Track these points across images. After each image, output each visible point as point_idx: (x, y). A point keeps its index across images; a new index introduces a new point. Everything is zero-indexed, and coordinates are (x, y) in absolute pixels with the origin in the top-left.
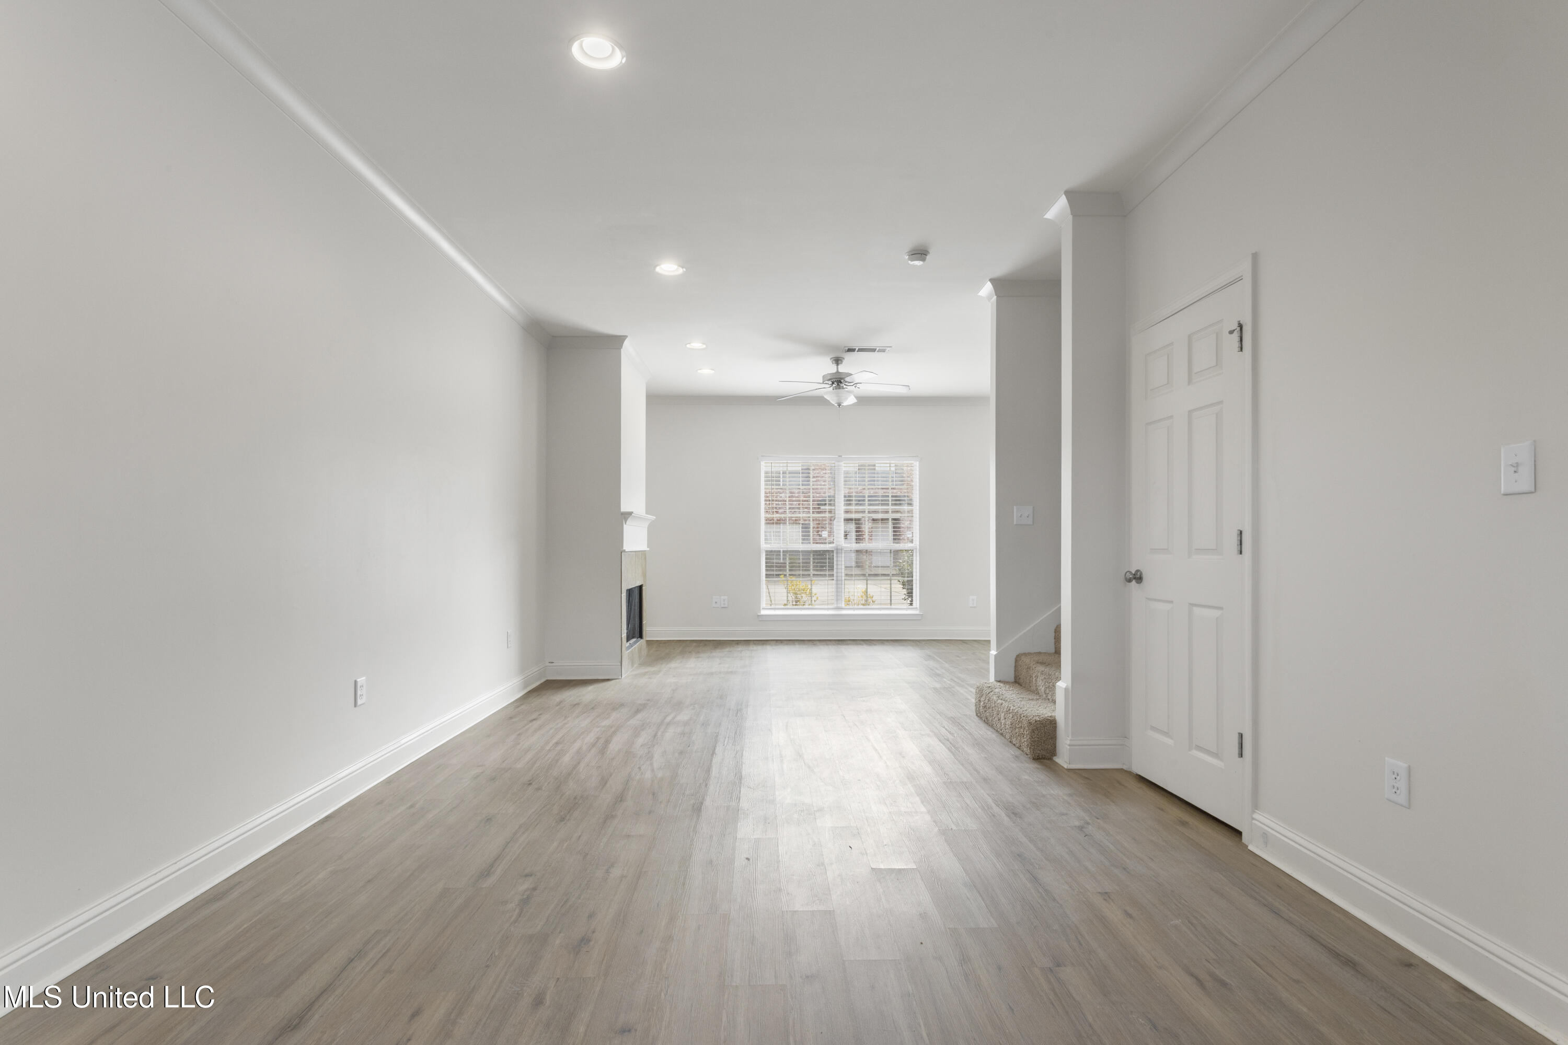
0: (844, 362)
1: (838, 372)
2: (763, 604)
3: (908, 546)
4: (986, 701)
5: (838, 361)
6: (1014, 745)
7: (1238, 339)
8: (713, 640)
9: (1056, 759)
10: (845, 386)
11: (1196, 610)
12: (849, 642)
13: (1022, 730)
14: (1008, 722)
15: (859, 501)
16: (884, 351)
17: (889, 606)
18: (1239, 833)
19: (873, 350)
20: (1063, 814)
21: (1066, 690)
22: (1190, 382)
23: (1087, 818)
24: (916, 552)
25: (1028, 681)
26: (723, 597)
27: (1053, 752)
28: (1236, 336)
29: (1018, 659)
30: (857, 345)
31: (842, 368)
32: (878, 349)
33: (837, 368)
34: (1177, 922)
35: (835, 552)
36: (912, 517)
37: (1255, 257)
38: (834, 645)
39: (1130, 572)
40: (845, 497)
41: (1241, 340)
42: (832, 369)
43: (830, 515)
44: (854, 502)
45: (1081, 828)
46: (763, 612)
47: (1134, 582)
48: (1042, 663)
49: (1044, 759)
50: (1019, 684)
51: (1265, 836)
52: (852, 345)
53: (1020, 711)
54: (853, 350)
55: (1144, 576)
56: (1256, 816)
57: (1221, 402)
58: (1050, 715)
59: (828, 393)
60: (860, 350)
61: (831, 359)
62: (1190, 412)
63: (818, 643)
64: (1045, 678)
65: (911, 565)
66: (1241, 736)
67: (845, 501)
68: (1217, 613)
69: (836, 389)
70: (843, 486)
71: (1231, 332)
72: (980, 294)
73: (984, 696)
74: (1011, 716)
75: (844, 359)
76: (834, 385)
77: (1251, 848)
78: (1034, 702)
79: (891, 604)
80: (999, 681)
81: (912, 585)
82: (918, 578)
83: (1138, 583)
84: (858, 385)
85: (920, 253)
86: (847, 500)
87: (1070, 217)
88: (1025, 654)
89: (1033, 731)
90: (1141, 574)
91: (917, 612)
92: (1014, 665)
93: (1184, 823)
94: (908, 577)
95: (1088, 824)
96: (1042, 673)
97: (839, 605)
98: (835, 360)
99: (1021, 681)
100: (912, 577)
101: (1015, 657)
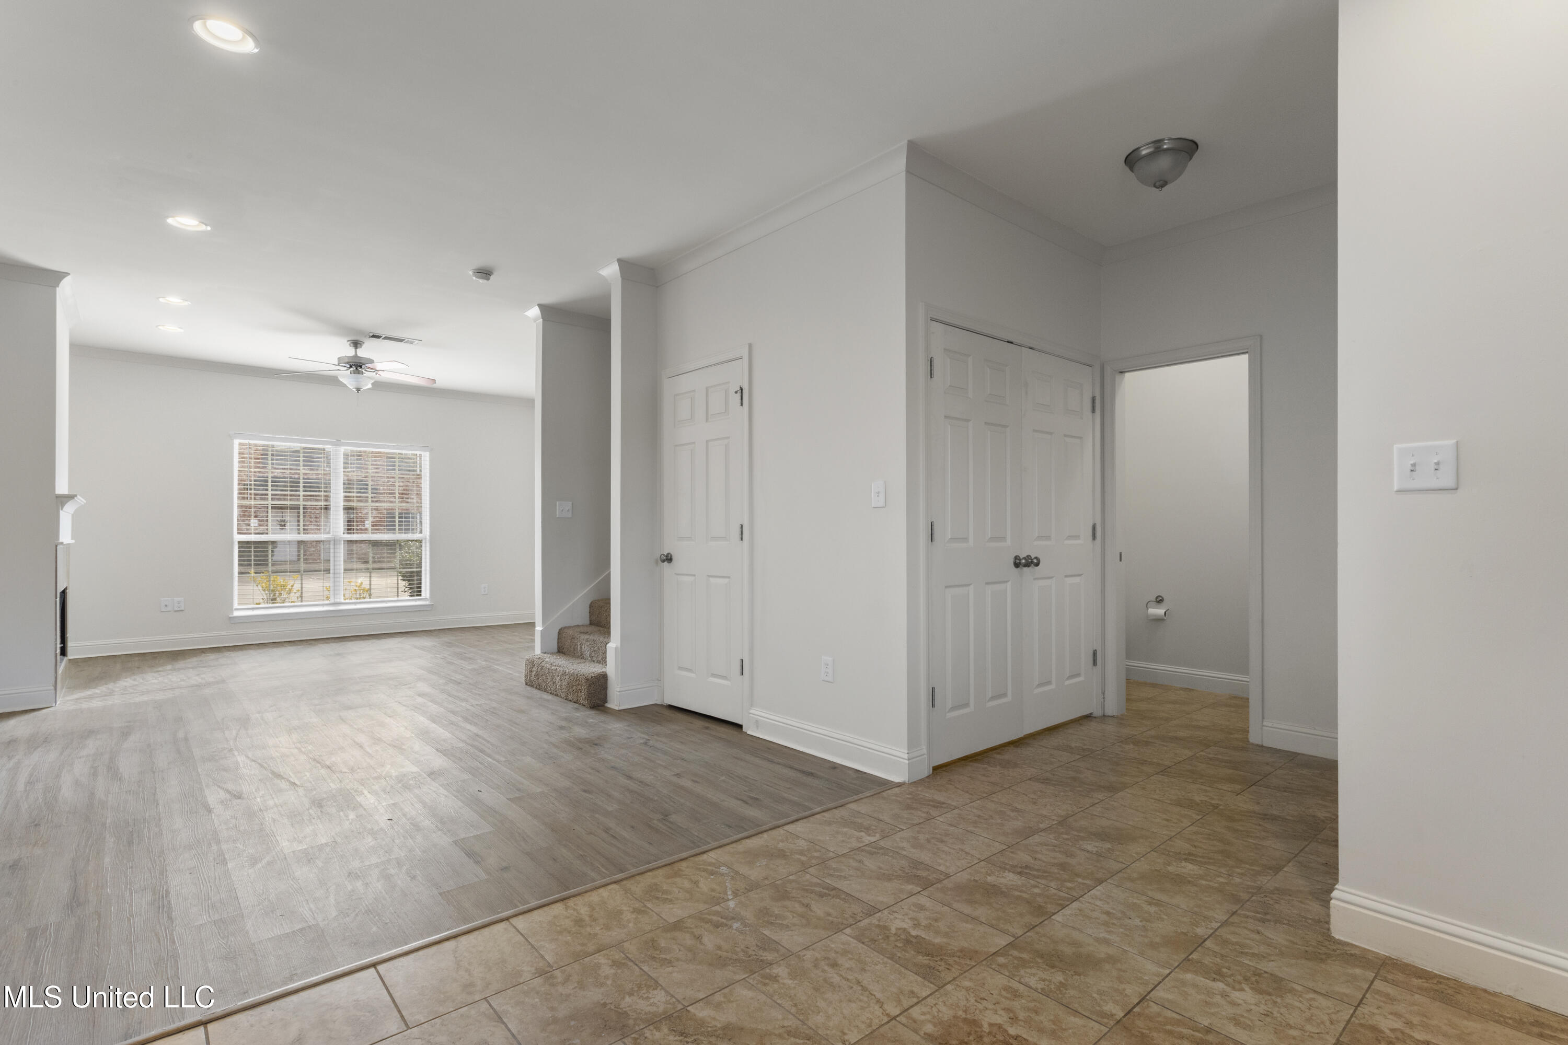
0: (364, 346)
1: (356, 356)
2: (236, 606)
3: (417, 536)
4: (539, 670)
5: (356, 344)
6: (570, 701)
7: (740, 398)
8: (163, 652)
9: (608, 705)
10: (364, 372)
11: (712, 580)
12: (352, 638)
13: (579, 686)
14: (565, 683)
15: (361, 489)
16: (412, 343)
17: (396, 598)
18: (740, 727)
19: (401, 340)
20: (629, 738)
21: (616, 648)
22: (707, 420)
23: (647, 737)
24: (426, 542)
25: (572, 649)
26: (177, 599)
27: (605, 700)
28: (739, 394)
29: (561, 632)
30: (384, 333)
31: (362, 353)
32: (407, 340)
33: (356, 352)
34: (723, 778)
35: (332, 543)
36: (421, 507)
37: (750, 346)
38: (334, 642)
39: (664, 555)
40: (344, 484)
41: (742, 399)
42: (350, 352)
43: (325, 503)
44: (355, 491)
45: (645, 744)
46: (236, 614)
47: (666, 562)
48: (586, 633)
49: (599, 706)
50: (562, 653)
51: (757, 723)
52: (377, 332)
53: (576, 672)
54: (378, 337)
55: (674, 558)
56: (752, 711)
57: (728, 438)
58: (601, 671)
59: (346, 376)
60: (386, 338)
61: (348, 341)
62: (707, 441)
63: (313, 642)
64: (590, 644)
65: (419, 556)
66: (742, 660)
67: (344, 488)
68: (726, 580)
69: (354, 373)
70: (342, 473)
71: (736, 392)
72: (526, 313)
73: (536, 666)
74: (567, 677)
75: (363, 343)
76: (352, 369)
77: (748, 733)
78: (583, 665)
79: (398, 596)
80: (545, 653)
81: (421, 576)
82: (428, 568)
83: (668, 562)
84: (380, 373)
85: (485, 273)
86: (347, 488)
87: (620, 279)
88: (565, 628)
89: (590, 685)
90: (671, 556)
91: (427, 603)
92: (557, 637)
93: (707, 728)
94: (417, 568)
95: (649, 740)
96: (587, 640)
97: (338, 601)
98: (353, 343)
99: (565, 650)
100: (421, 568)
101: (558, 631)
